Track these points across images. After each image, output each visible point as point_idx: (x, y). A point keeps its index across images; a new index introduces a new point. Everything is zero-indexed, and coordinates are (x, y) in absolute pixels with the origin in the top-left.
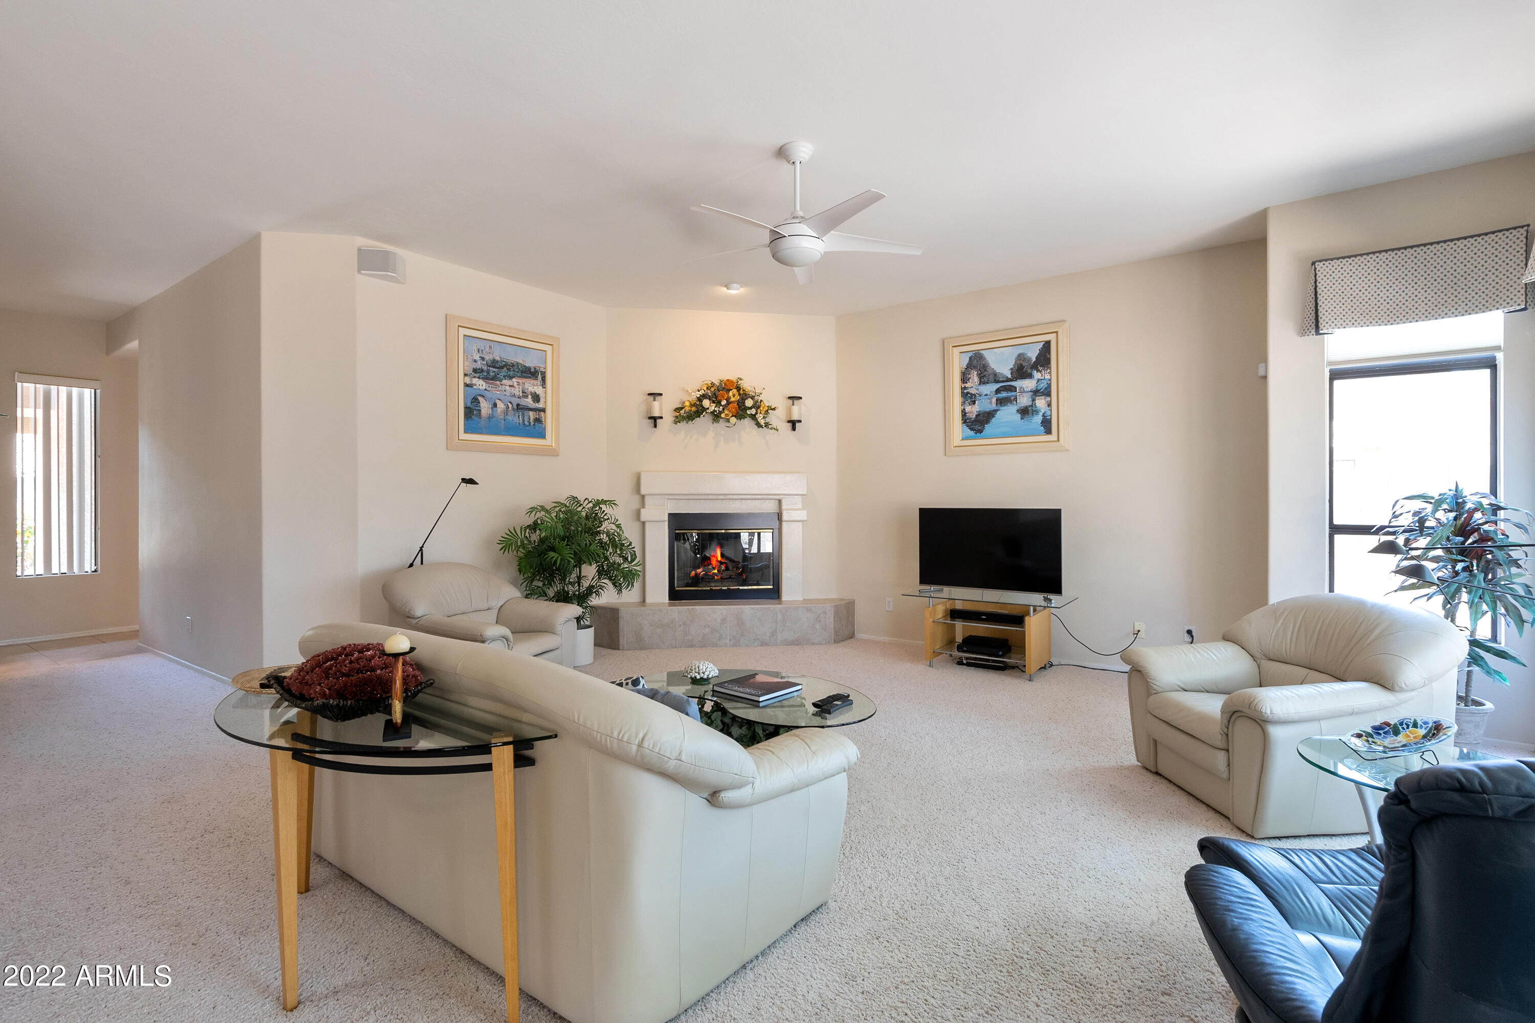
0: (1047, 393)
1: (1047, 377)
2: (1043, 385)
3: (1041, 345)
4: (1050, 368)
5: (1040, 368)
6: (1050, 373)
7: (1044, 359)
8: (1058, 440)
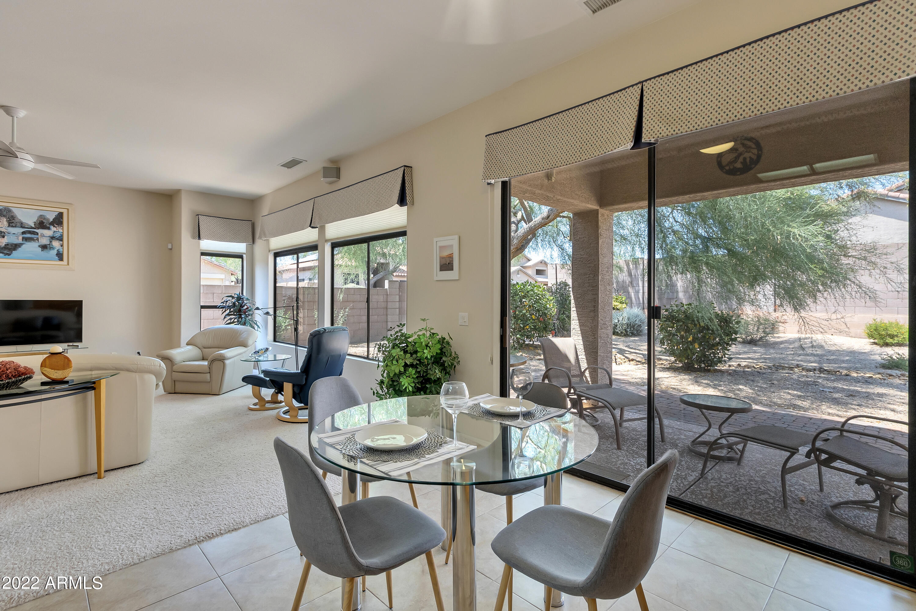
0: (61, 239)
1: (61, 231)
2: (57, 235)
3: (57, 213)
4: (62, 226)
5: (56, 226)
6: (63, 229)
7: (58, 220)
8: (68, 264)
